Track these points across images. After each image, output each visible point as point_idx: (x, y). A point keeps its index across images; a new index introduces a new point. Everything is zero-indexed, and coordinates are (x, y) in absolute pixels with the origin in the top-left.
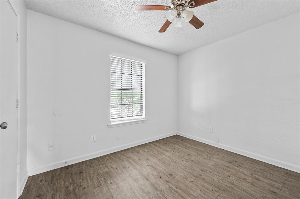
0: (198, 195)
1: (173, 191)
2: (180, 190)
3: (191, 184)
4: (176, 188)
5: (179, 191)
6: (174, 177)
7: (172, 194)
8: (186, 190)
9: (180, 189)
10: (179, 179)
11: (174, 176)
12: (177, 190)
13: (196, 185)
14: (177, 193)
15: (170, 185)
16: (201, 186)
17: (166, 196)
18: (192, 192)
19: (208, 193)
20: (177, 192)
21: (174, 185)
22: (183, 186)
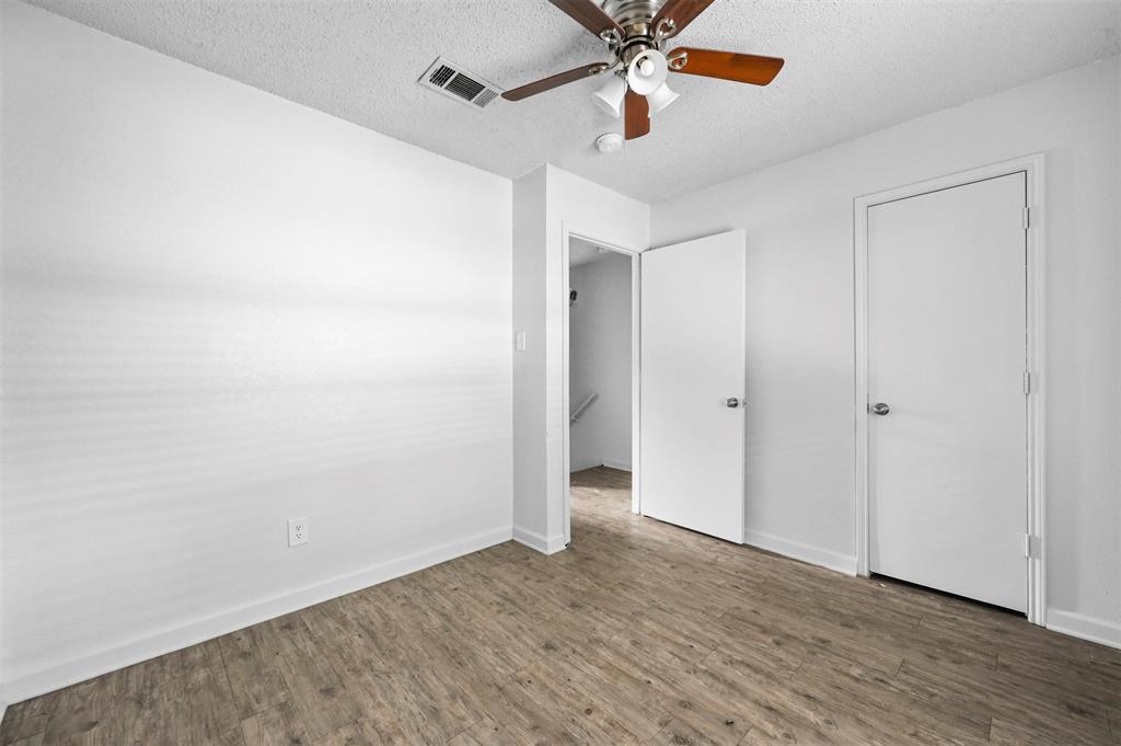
0: (582, 667)
1: (658, 672)
2: (636, 677)
3: (596, 702)
4: (649, 682)
5: (638, 674)
6: (666, 730)
7: (658, 665)
8: (616, 678)
9: (636, 682)
10: (642, 720)
11: (665, 735)
12: (645, 678)
13: (578, 697)
14: (645, 669)
15: (672, 693)
16: (560, 697)
17: (677, 659)
18: (598, 674)
19: (549, 675)
20: (646, 671)
21: (658, 692)
22: (626, 692)
